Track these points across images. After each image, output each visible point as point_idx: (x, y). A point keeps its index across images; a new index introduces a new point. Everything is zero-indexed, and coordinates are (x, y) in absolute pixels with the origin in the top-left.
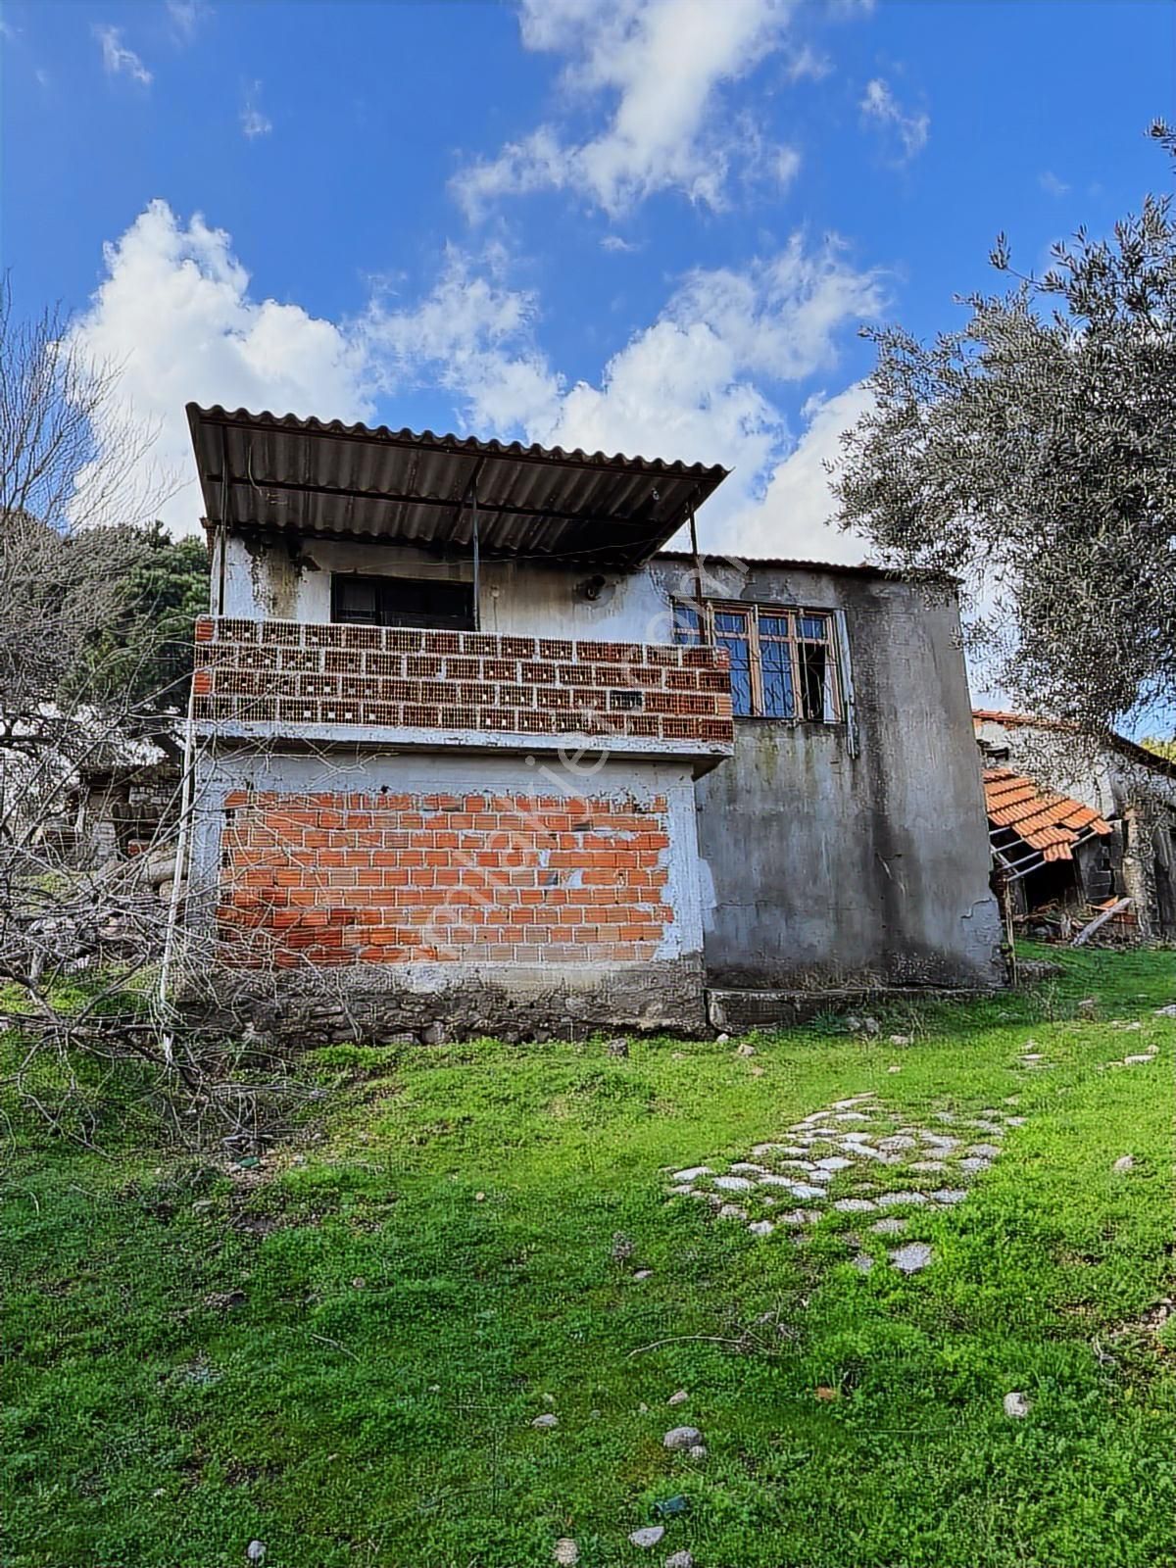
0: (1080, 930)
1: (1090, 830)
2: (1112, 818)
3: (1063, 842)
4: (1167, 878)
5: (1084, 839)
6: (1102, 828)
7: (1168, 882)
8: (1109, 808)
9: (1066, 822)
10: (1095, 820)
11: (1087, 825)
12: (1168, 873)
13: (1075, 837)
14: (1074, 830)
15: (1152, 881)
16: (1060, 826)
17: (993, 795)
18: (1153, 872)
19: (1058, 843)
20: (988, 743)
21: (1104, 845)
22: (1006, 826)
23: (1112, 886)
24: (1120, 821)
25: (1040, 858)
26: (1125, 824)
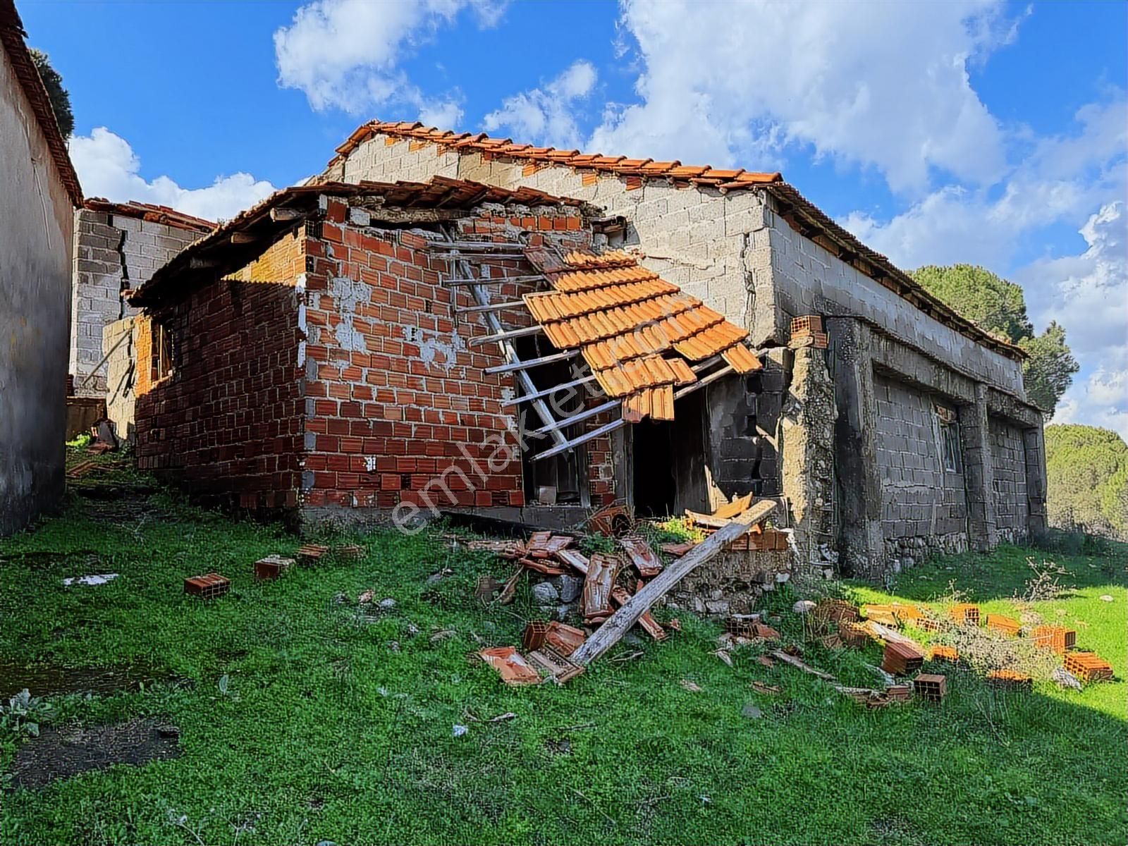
0: (647, 579)
1: (723, 364)
2: (770, 344)
3: (664, 384)
4: (858, 448)
5: (705, 380)
6: (743, 362)
7: (859, 455)
8: (765, 327)
9: (681, 348)
10: (732, 345)
11: (717, 354)
12: (860, 440)
13: (688, 375)
14: (691, 363)
15: (827, 460)
16: (669, 354)
17: (568, 293)
18: (829, 443)
19: (654, 387)
20: (599, 210)
21: (750, 390)
22: (570, 349)
23: (757, 464)
24: (780, 350)
25: (617, 412)
26: (790, 356)
